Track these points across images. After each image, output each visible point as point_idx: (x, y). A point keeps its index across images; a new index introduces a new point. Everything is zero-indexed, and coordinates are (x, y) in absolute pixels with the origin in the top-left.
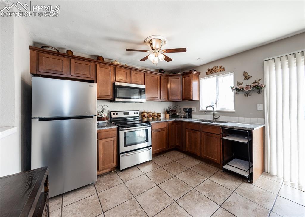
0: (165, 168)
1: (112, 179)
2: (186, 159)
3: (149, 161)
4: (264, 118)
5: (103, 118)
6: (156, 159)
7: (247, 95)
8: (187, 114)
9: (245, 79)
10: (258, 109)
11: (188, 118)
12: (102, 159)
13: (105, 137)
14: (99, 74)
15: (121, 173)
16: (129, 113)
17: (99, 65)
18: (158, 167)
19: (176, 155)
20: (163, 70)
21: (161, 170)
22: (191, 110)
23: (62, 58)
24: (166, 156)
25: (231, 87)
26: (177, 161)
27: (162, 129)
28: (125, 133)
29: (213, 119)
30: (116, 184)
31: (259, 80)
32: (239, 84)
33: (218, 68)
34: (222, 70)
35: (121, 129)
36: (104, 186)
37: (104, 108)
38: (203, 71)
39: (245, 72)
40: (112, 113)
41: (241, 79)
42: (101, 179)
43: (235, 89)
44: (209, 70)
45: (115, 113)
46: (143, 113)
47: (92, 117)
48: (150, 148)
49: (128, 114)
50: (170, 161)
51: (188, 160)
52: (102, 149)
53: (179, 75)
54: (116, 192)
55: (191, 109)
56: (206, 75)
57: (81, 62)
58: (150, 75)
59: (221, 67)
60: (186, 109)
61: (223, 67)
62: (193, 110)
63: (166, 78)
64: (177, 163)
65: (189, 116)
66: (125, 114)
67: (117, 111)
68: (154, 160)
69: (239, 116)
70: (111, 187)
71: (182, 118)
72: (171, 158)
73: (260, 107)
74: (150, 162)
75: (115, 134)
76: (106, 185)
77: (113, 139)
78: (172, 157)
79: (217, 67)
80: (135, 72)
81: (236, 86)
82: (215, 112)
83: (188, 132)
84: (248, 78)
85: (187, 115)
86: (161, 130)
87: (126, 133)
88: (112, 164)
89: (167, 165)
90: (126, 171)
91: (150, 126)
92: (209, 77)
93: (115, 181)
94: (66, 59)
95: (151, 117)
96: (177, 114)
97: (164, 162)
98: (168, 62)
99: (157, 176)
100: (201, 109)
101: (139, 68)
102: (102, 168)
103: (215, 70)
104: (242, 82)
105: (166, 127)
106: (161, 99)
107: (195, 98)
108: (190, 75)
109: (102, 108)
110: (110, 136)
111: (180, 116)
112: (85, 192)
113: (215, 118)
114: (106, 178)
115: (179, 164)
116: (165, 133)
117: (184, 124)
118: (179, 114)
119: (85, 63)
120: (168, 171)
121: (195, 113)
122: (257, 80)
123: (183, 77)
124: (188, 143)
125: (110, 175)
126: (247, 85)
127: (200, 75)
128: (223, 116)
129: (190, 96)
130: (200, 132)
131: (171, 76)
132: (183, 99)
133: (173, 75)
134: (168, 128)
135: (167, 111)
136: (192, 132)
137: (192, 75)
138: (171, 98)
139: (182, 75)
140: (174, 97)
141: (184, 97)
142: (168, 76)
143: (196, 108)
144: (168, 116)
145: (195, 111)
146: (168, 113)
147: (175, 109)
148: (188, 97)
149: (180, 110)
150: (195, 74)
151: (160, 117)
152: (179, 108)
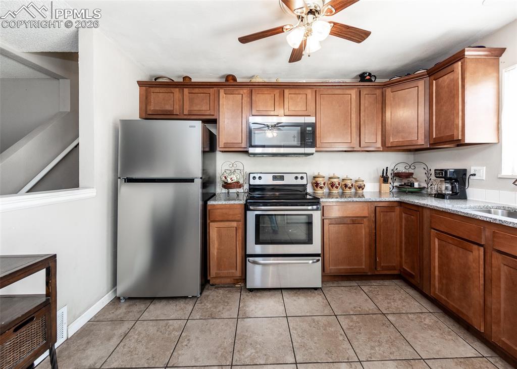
0: (345, 322)
1: (226, 300)
2: (427, 321)
3: (316, 289)
5: (230, 184)
6: (334, 289)
8: (449, 186)
12: (216, 258)
13: (220, 218)
14: (224, 107)
15: (247, 295)
16: (283, 176)
17: (223, 90)
18: (327, 311)
19: (397, 297)
20: (370, 74)
21: (330, 324)
22: (465, 174)
23: (173, 90)
24: (365, 289)
26: (390, 317)
27: (355, 221)
28: (257, 216)
30: (222, 316)
35: (251, 208)
36: (207, 309)
37: (235, 166)
40: (252, 176)
42: (212, 294)
45: (257, 176)
46: (314, 177)
47: (192, 180)
48: (318, 258)
49: (282, 178)
50: (369, 306)
51: (430, 327)
52: (216, 240)
53: (420, 77)
54: (213, 333)
55: (465, 170)
57: (196, 90)
58: (330, 92)
60: (442, 170)
62: (474, 175)
63: (378, 92)
64: (388, 323)
66: (275, 178)
67: (261, 173)
68: (329, 291)
70: (213, 318)
71: (430, 195)
72: (376, 301)
74: (316, 292)
75: (239, 215)
76: (210, 308)
77: (234, 224)
78: (380, 297)
80: (293, 91)
83: (436, 240)
85: (446, 188)
86: (353, 220)
87: (261, 217)
88: (233, 271)
89: (354, 317)
90: (259, 294)
91: (317, 209)
93: (228, 307)
94: (177, 89)
95: (334, 188)
96: (416, 185)
97: (350, 303)
98: (359, 42)
99: (312, 336)
100: (506, 173)
101: (305, 81)
102: (216, 273)
105: (367, 215)
106: (360, 146)
108: (455, 65)
109: (231, 166)
110: (230, 218)
111: (424, 192)
112: (178, 307)
114: (220, 294)
115: (392, 329)
116: (363, 231)
117: (426, 214)
118: (424, 185)
119: (203, 92)
120: (350, 334)
121: (481, 184)
123: (432, 77)
124: (437, 273)
125: (230, 291)
129: (455, 131)
130: (484, 249)
131: (393, 83)
132: (432, 142)
133: (398, 80)
134: (374, 219)
135: (385, 175)
136: (451, 242)
137: (462, 63)
138: (391, 141)
139: (428, 74)
140: (401, 140)
141: (434, 137)
142: (384, 85)
143: (485, 168)
144: (386, 187)
145: (480, 176)
146: (385, 180)
147: (411, 171)
148: (448, 134)
149: (426, 173)
150: (477, 60)
151: (363, 189)
152: (424, 169)
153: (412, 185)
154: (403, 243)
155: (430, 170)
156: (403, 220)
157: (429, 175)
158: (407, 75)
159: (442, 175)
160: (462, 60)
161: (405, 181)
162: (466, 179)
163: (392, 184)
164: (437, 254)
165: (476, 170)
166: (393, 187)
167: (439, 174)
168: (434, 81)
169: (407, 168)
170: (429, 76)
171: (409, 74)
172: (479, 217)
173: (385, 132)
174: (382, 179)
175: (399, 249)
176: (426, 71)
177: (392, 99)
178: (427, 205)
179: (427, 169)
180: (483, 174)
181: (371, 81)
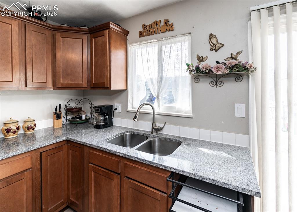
4: (249, 135)
7: (216, 84)
8: (103, 118)
9: (211, 50)
10: (237, 115)
11: (104, 128)
22: (112, 109)
25: (188, 65)
27: (10, 181)
29: (152, 133)
31: (238, 53)
32: (201, 60)
33: (162, 24)
34: (169, 28)
38: (135, 29)
39: (211, 35)
41: (205, 51)
43: (194, 69)
44: (144, 26)
53: (83, 32)
55: (112, 106)
56: (140, 37)
59: (167, 22)
61: (170, 23)
62: (116, 109)
65: (106, 124)
69: (200, 127)
73: (240, 111)
79: (160, 21)
81: (196, 63)
82: (156, 116)
83: (93, 173)
84: (217, 48)
86: (7, 182)
92: (144, 42)
96: (84, 118)
100: (130, 108)
103: (156, 28)
104: (207, 56)
105: (30, 167)
107: (116, 84)
108: (105, 31)
113: (156, 129)
116: (24, 187)
117: (86, 150)
118: (89, 116)
121: (120, 116)
122: (235, 54)
123: (92, 35)
126: (218, 62)
127: (128, 37)
128: (170, 124)
129: (105, 80)
130: (120, 176)
131: (62, 29)
132: (92, 86)
133: (67, 28)
134: (39, 167)
135: (58, 111)
136: (101, 173)
137: (109, 31)
138: (61, 82)
139: (89, 32)
140: (70, 82)
141: (94, 82)
142: (54, 28)
143: (121, 104)
144: (59, 123)
145: (119, 110)
146: (58, 116)
147: (80, 106)
148: (101, 82)
149: (90, 107)
150: (116, 33)
151: (33, 129)
152: (89, 104)
153: (81, 118)
154: (70, 176)
155: (93, 105)
156: (70, 156)
157: (92, 108)
158: (76, 27)
159: (99, 111)
160: (109, 29)
161: (76, 114)
162: (112, 111)
163: (65, 117)
164: (93, 185)
165: (117, 106)
166: (66, 120)
167: (97, 111)
168: (93, 39)
169: (77, 103)
170: (90, 34)
171: (77, 27)
172: (117, 153)
173: (56, 73)
174: (55, 115)
175: (67, 183)
176: (88, 28)
177: (61, 43)
178: (87, 143)
179: (91, 104)
180: (120, 109)
181: (42, 20)
